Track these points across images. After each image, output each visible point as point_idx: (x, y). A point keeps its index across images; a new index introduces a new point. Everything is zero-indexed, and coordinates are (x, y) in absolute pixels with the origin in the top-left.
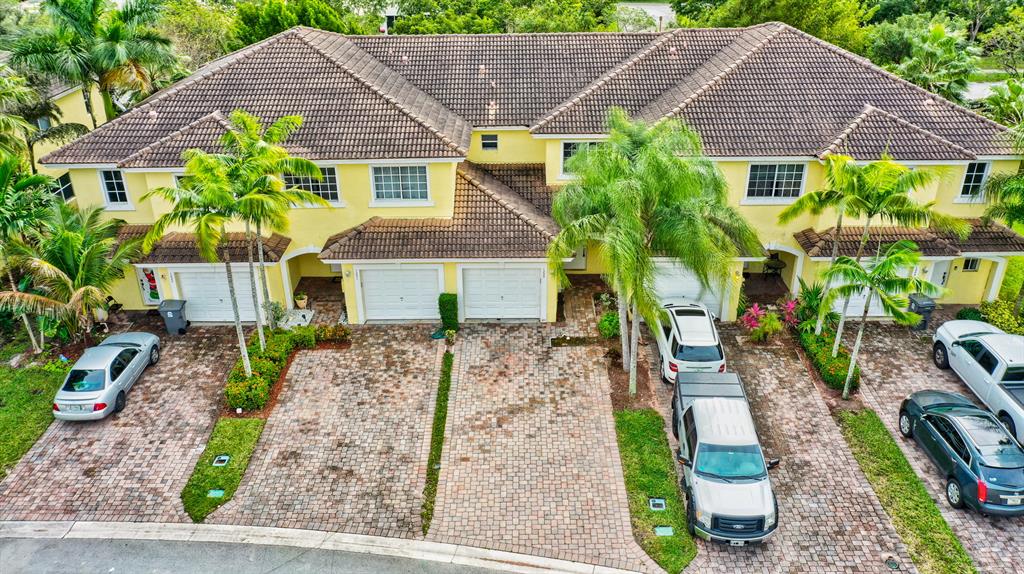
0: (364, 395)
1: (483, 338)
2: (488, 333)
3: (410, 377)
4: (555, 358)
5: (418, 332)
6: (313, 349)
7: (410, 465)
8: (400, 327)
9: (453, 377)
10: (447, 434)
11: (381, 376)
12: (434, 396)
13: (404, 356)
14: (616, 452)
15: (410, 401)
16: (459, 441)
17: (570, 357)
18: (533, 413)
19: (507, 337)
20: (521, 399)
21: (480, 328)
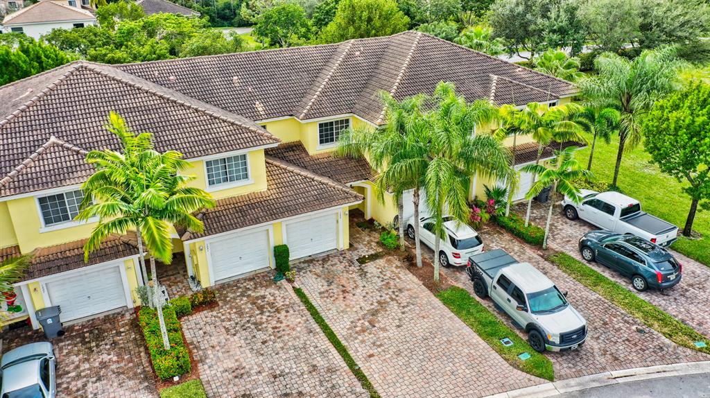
0: (261, 336)
1: (310, 271)
2: (311, 267)
3: (283, 313)
4: (369, 271)
5: (257, 279)
6: (192, 315)
7: (338, 373)
8: (245, 280)
9: (314, 303)
10: (344, 343)
11: (261, 318)
12: (312, 321)
13: (266, 300)
15: (298, 329)
16: (357, 345)
17: (379, 268)
18: (386, 311)
19: (326, 266)
20: (372, 304)
21: (302, 265)
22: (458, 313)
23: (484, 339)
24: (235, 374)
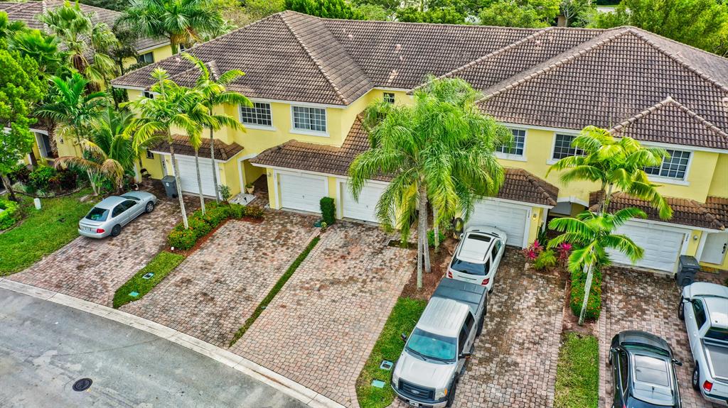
0: (251, 254)
1: (346, 232)
2: (352, 229)
3: (285, 248)
4: (384, 254)
5: (307, 221)
6: (239, 220)
7: (249, 303)
8: (300, 215)
9: (311, 253)
10: (283, 289)
11: (268, 244)
12: (291, 263)
13: (290, 234)
14: (382, 325)
15: (275, 263)
16: (288, 295)
17: (395, 255)
18: (345, 286)
19: (362, 233)
20: (344, 276)
21: (349, 225)
22: (391, 320)
23: (373, 350)
24: (203, 266)
